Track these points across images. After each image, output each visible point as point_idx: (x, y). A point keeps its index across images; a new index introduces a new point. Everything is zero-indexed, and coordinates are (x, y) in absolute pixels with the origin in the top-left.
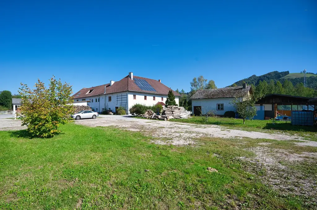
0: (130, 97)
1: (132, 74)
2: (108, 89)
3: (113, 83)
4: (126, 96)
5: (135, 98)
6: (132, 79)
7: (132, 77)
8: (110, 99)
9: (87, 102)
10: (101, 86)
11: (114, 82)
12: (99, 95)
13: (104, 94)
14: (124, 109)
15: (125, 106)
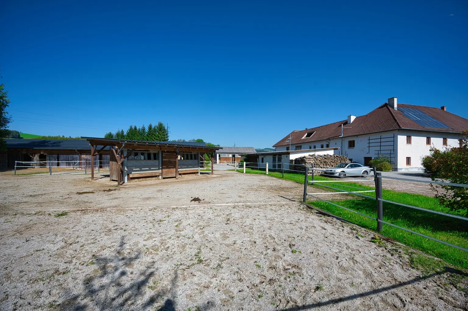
0: (402, 139)
1: (396, 100)
2: (348, 129)
3: (353, 118)
4: (392, 139)
5: (409, 141)
6: (396, 109)
7: (396, 106)
8: (352, 144)
9: (334, 149)
10: (327, 125)
11: (355, 117)
12: (329, 139)
13: (341, 138)
14: (388, 161)
15: (388, 156)
